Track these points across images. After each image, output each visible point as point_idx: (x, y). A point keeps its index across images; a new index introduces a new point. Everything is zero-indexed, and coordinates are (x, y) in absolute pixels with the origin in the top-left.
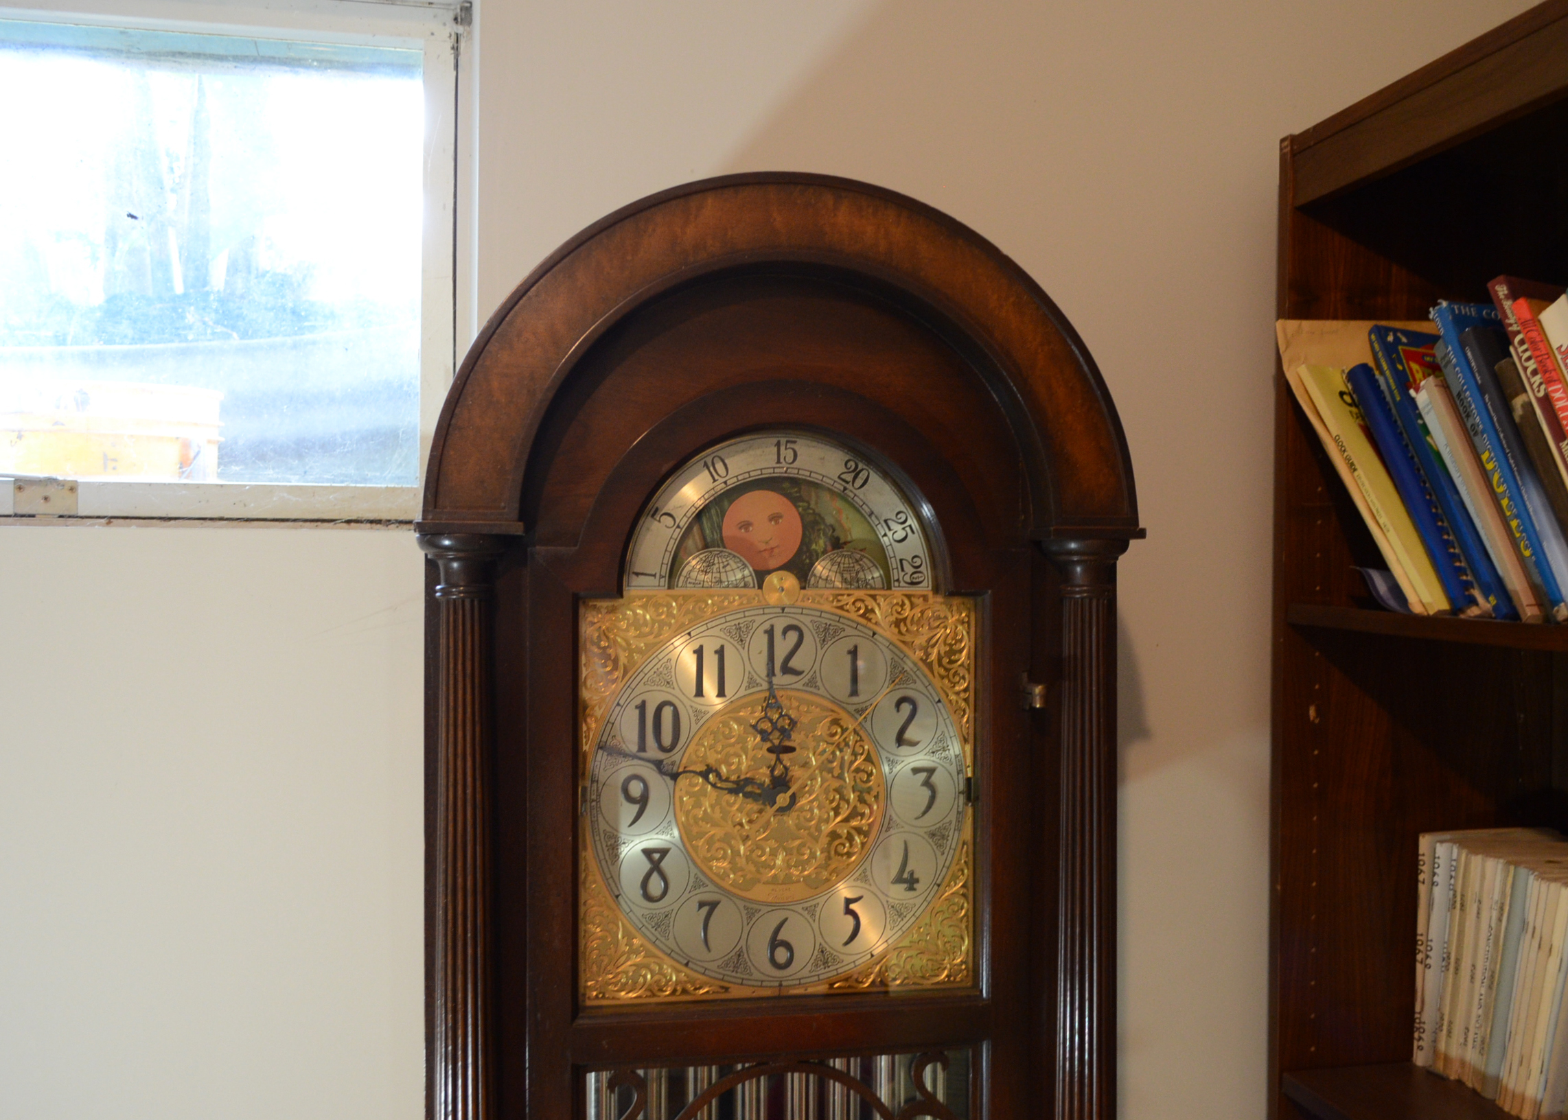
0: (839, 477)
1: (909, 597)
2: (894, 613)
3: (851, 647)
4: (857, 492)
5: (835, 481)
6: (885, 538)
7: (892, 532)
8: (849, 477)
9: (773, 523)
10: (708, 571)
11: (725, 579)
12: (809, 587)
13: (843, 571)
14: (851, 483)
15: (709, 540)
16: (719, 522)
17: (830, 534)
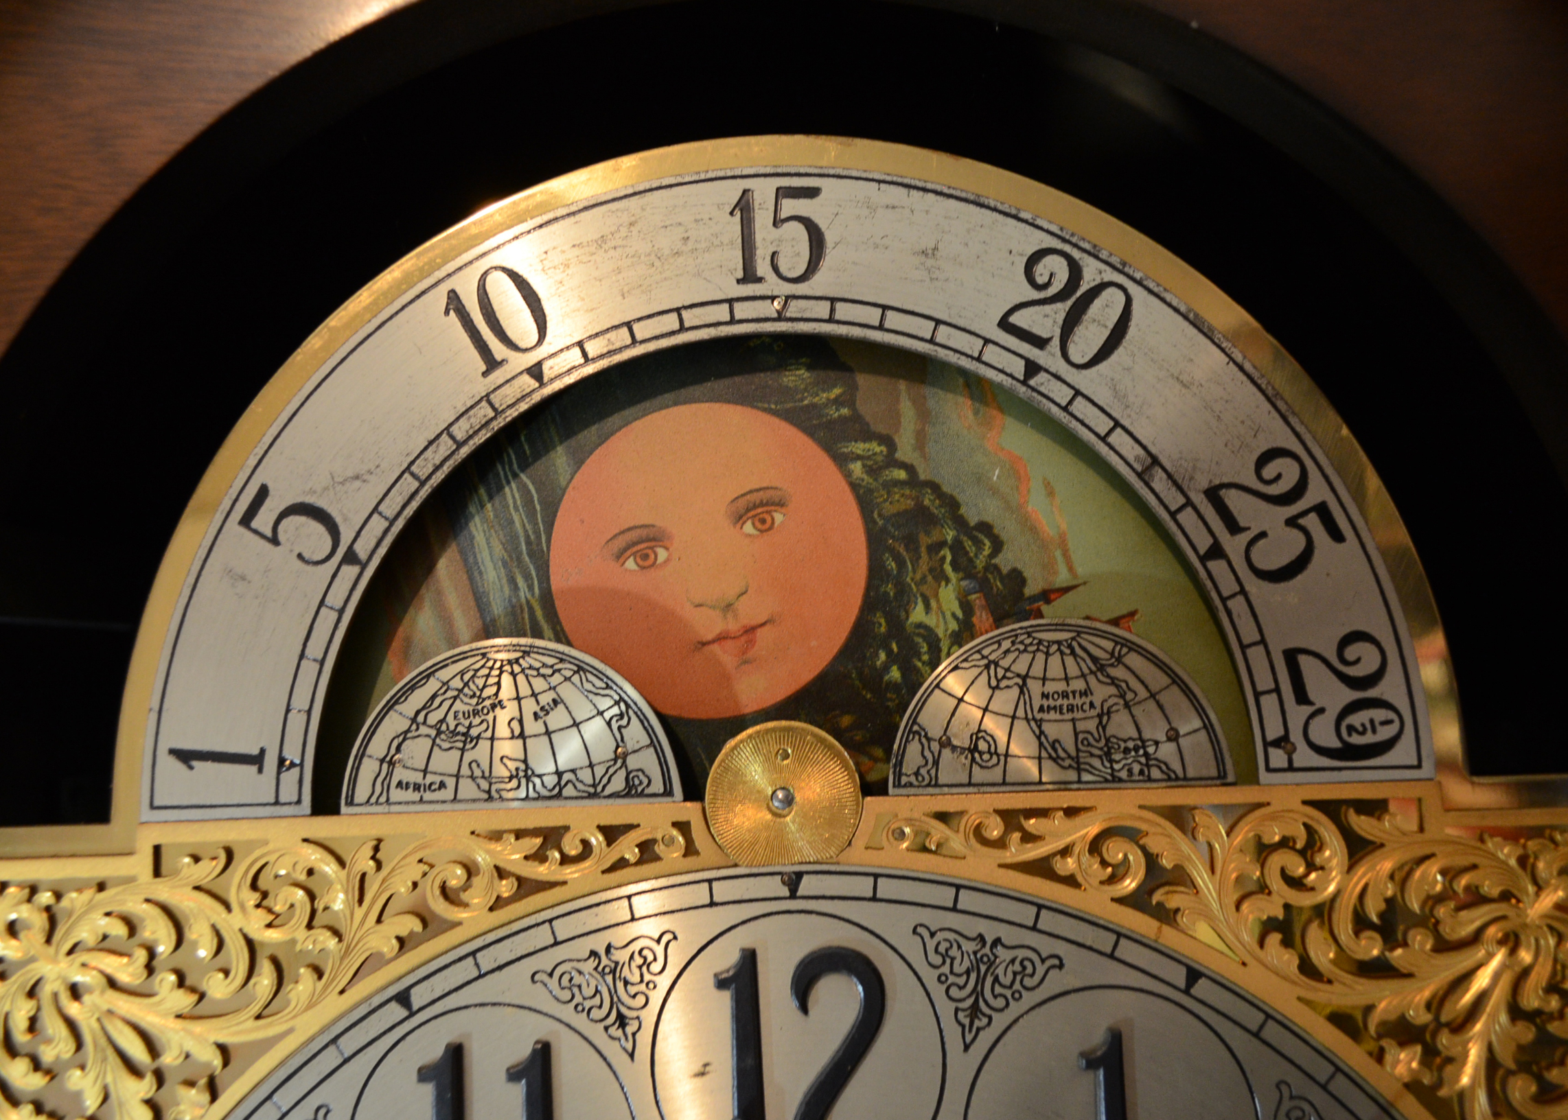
0: (1004, 324)
1: (1331, 808)
2: (1276, 883)
3: (1097, 1038)
4: (1081, 379)
5: (987, 341)
6: (1217, 566)
7: (1244, 538)
8: (1045, 321)
9: (748, 528)
10: (474, 732)
11: (544, 766)
12: (898, 785)
13: (1041, 709)
14: (1056, 342)
15: (498, 607)
16: (539, 537)
17: (980, 563)
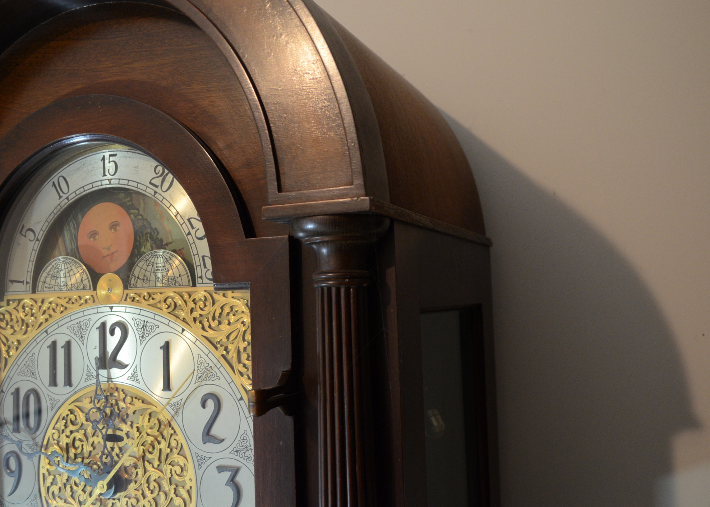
2: (198, 309)
3: (164, 343)
4: (164, 195)
5: (147, 187)
6: (189, 237)
7: (195, 230)
8: (157, 182)
9: (113, 231)
10: (58, 276)
11: (69, 284)
12: (130, 287)
13: (156, 270)
14: (160, 186)
15: (69, 250)
16: (76, 233)
17: (155, 237)
